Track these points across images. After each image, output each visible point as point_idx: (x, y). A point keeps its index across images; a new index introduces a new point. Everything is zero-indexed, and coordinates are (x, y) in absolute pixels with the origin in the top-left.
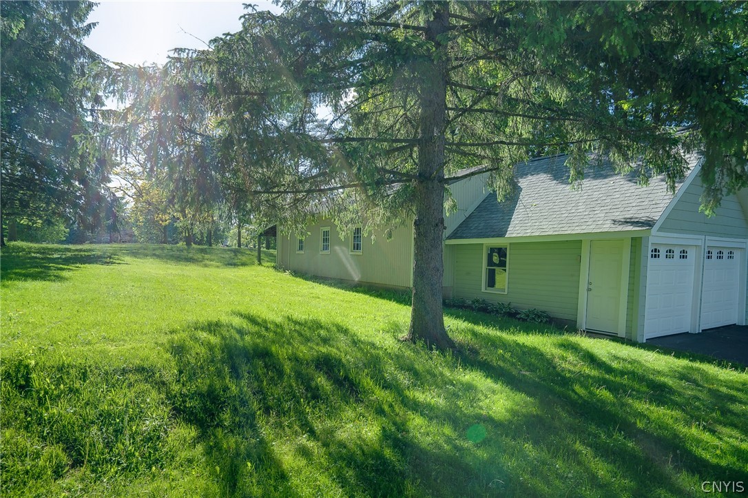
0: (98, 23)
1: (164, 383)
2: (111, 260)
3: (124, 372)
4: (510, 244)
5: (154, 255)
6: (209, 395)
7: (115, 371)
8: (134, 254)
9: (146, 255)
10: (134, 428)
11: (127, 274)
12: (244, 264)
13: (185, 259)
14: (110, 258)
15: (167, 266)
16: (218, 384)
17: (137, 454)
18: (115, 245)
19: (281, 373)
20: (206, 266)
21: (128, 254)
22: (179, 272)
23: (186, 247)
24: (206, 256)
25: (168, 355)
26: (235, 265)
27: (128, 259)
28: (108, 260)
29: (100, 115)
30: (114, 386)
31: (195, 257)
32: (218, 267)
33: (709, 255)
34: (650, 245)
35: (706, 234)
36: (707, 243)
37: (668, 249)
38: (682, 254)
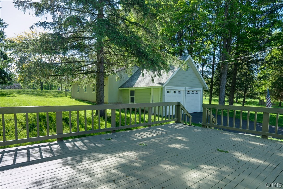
0: (1, 7)
1: (21, 122)
2: (10, 95)
3: (11, 120)
4: (135, 89)
5: (27, 93)
6: (32, 125)
7: (8, 120)
8: (19, 93)
9: (24, 94)
10: (13, 130)
11: (15, 100)
12: (61, 97)
13: (39, 95)
14: (9, 94)
15: (31, 97)
16: (35, 123)
17: (13, 134)
18: (12, 90)
19: (52, 121)
20: (46, 97)
21: (16, 93)
22: (35, 99)
23: (40, 90)
24: (47, 94)
25: (23, 117)
26: (58, 97)
27: (16, 95)
28: (9, 95)
29: (3, 41)
30: (8, 122)
31: (43, 94)
32: (51, 97)
33: (188, 92)
34: (165, 90)
35: (186, 86)
36: (186, 89)
37: (174, 91)
38: (179, 92)
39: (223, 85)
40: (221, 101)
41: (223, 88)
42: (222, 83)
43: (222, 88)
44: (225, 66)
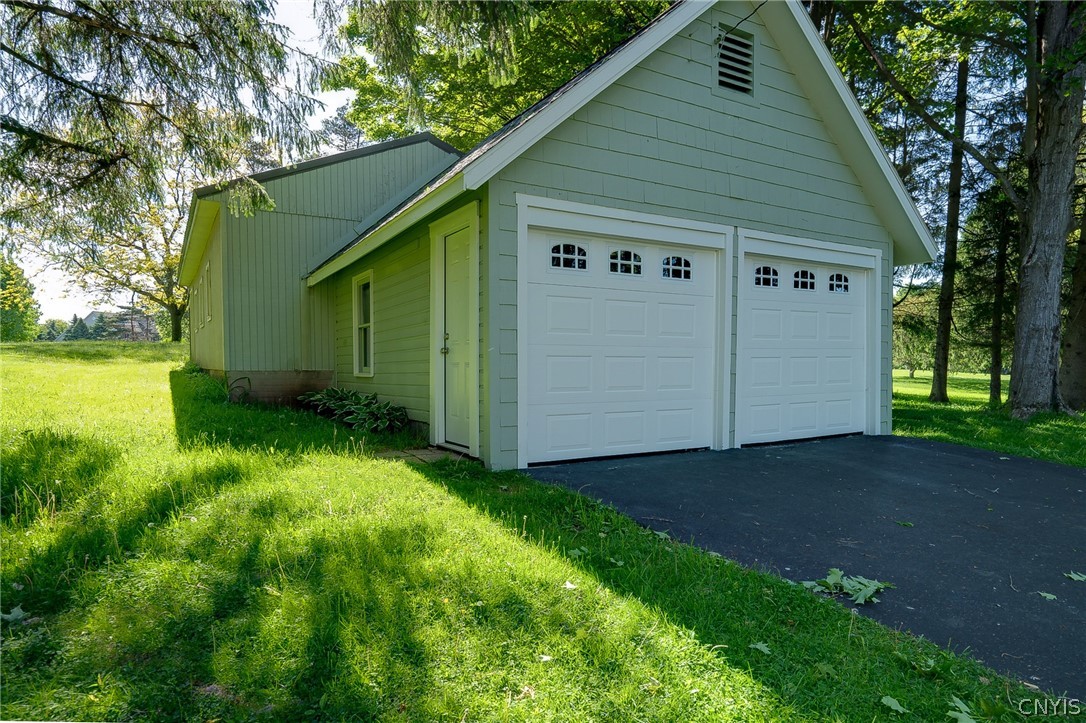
33: (766, 277)
34: (522, 230)
35: (737, 221)
36: (745, 246)
37: (620, 249)
38: (678, 269)
39: (1041, 246)
40: (1029, 361)
41: (1047, 268)
42: (1035, 229)
43: (1033, 267)
44: (1061, 109)
